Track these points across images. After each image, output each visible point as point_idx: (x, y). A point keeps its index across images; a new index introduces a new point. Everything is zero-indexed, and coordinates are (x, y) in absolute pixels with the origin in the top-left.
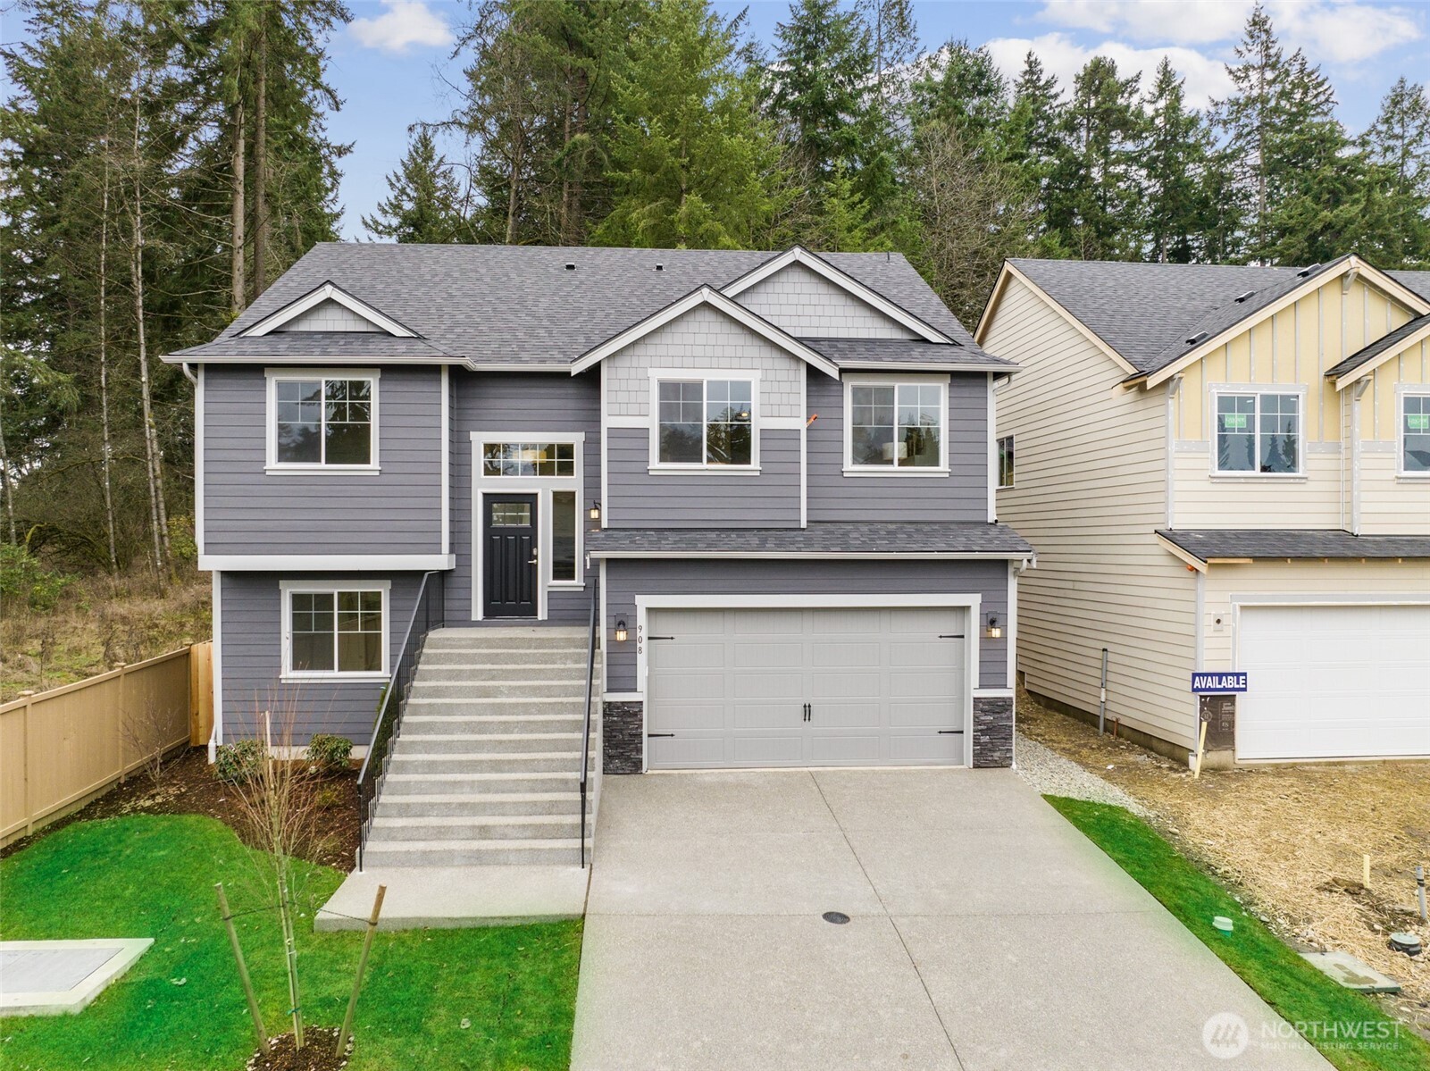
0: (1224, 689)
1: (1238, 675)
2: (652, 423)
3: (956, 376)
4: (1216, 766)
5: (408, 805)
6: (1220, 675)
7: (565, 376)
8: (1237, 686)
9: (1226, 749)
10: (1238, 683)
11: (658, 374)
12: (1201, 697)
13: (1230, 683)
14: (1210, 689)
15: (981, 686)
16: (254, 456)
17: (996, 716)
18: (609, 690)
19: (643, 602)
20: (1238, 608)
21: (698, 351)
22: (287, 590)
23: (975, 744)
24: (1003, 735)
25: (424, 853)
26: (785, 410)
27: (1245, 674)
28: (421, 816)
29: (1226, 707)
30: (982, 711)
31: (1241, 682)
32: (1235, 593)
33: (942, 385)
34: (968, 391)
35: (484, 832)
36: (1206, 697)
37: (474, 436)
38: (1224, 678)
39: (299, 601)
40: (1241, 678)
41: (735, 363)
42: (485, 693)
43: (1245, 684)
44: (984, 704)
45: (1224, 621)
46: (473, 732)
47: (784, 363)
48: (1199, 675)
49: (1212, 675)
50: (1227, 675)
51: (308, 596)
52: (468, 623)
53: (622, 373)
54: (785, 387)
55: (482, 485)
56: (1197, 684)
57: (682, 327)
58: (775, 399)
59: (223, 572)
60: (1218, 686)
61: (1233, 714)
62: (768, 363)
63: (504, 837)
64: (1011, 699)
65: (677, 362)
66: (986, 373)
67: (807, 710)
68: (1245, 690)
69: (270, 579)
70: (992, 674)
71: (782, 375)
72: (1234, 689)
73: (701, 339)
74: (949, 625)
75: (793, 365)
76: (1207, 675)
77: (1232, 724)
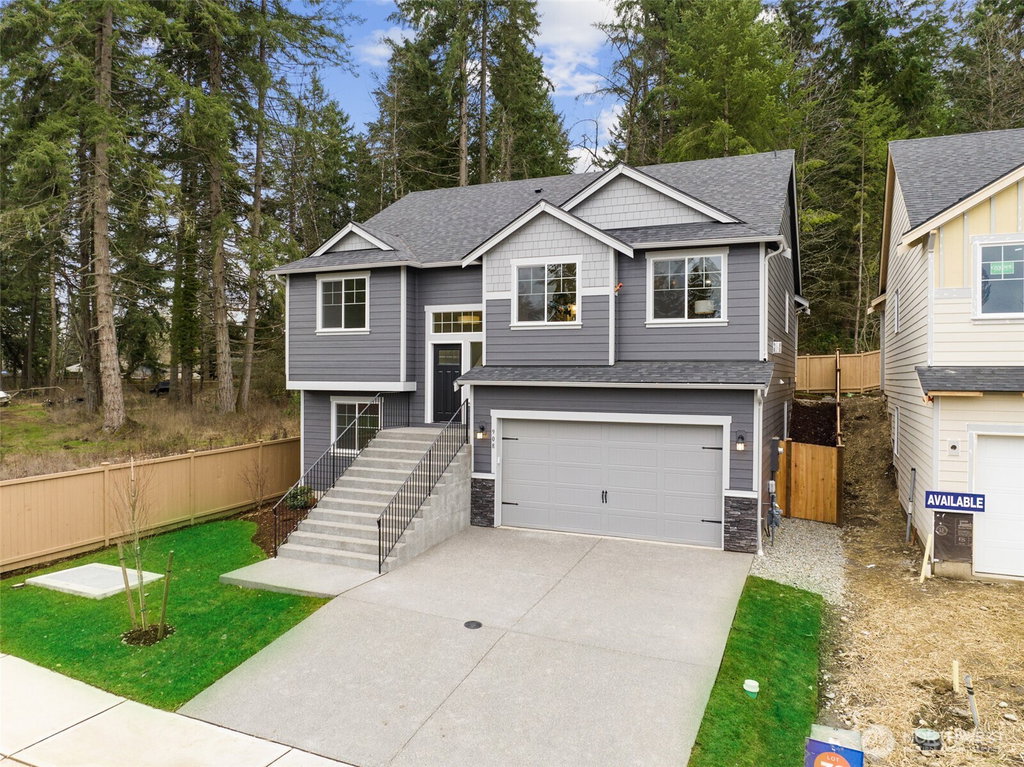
0: (960, 508)
1: (975, 497)
2: (513, 295)
3: (734, 248)
4: (952, 575)
5: (315, 526)
6: (956, 496)
7: (458, 268)
8: (973, 506)
9: (963, 562)
10: (975, 503)
11: (517, 263)
12: (936, 513)
13: (967, 502)
14: (944, 507)
15: (731, 488)
16: (311, 325)
17: (743, 512)
18: (475, 471)
19: (496, 414)
20: (975, 437)
21: (542, 245)
22: (335, 402)
23: (726, 532)
24: (748, 528)
25: (308, 553)
26: (599, 282)
27: (983, 496)
28: (321, 533)
29: (963, 524)
30: (731, 507)
31: (978, 503)
32: (972, 423)
33: (722, 255)
34: (743, 259)
35: (343, 546)
36: (941, 513)
37: (427, 308)
38: (960, 498)
39: (340, 408)
40: (978, 499)
41: (566, 250)
42: (391, 466)
43: (983, 505)
44: (733, 502)
45: (959, 447)
46: (373, 489)
47: (598, 249)
48: (933, 493)
49: (947, 494)
50: (963, 495)
51: (344, 405)
52: (423, 425)
53: (496, 264)
54: (599, 266)
55: (432, 338)
56: (930, 502)
57: (532, 230)
58: (592, 274)
59: (305, 391)
60: (953, 505)
61: (971, 531)
62: (588, 250)
63: (353, 550)
64: (756, 500)
65: (529, 253)
66: (758, 243)
67: (604, 495)
68: (983, 510)
69: (325, 395)
70: (741, 478)
71: (597, 257)
72: (969, 509)
73: (544, 237)
74: (709, 440)
75: (605, 249)
76: (942, 494)
77: (969, 540)
